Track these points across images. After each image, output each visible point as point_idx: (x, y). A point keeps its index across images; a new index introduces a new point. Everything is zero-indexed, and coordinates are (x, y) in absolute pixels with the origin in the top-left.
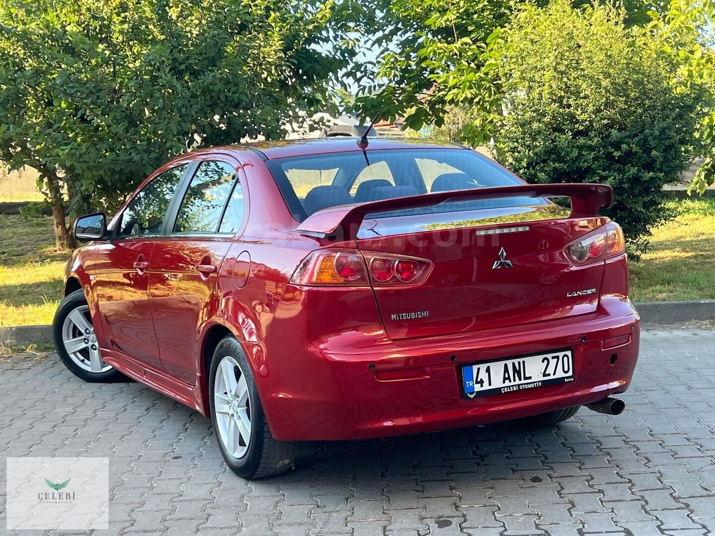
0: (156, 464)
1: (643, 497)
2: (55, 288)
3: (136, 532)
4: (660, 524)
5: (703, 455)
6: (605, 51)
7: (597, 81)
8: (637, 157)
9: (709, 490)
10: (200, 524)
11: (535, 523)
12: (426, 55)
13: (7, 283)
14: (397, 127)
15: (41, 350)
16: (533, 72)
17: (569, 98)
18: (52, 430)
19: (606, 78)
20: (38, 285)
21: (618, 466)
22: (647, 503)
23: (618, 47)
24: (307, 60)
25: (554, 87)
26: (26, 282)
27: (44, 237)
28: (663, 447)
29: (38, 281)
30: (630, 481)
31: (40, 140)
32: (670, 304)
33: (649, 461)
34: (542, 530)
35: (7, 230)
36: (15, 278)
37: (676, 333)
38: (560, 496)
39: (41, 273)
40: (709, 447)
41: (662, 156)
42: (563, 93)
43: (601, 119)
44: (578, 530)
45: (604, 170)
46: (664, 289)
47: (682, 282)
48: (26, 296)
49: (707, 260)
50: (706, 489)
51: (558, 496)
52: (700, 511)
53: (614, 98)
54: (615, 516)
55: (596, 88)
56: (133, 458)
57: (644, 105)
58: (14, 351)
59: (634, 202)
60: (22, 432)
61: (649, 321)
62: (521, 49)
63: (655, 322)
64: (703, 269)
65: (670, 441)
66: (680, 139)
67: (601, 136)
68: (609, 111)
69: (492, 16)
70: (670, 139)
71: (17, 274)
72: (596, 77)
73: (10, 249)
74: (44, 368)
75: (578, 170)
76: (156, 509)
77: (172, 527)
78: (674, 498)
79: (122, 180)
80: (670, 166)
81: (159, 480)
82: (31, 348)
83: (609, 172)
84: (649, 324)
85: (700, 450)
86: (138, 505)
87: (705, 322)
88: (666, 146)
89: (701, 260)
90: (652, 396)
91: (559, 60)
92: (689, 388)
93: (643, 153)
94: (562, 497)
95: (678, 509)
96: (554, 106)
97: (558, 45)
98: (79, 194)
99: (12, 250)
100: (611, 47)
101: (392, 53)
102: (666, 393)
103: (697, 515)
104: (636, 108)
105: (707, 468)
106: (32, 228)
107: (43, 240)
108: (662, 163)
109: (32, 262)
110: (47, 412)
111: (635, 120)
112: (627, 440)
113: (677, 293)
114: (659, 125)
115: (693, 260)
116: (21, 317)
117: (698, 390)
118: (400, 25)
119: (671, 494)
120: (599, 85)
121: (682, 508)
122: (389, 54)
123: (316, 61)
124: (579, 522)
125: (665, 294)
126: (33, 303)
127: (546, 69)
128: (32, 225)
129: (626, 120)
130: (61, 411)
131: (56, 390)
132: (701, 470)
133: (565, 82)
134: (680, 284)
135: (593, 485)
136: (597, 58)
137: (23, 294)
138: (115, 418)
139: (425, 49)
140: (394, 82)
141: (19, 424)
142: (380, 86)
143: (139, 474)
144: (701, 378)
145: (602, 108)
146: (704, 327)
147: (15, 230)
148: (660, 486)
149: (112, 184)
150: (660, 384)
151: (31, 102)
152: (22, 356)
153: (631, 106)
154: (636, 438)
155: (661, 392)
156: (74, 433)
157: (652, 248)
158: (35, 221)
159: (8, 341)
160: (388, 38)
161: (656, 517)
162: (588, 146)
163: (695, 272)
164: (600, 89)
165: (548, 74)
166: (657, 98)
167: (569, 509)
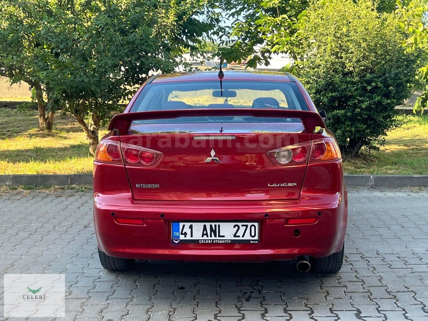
0: (87, 259)
1: (369, 291)
2: (37, 153)
3: (72, 299)
4: (378, 307)
5: (407, 267)
6: (364, 26)
7: (359, 44)
8: (381, 90)
9: (409, 288)
10: (109, 296)
11: (305, 304)
12: (261, 23)
13: (10, 149)
14: (244, 65)
15: (26, 189)
16: (322, 36)
17: (342, 53)
18: (28, 237)
19: (364, 42)
20: (27, 151)
21: (356, 272)
22: (371, 294)
23: (372, 24)
24: (190, 24)
25: (333, 46)
26: (20, 149)
27: (33, 123)
28: (384, 262)
29: (28, 148)
30: (363, 281)
31: (30, 66)
32: (396, 177)
33: (375, 270)
34: (309, 307)
35: (12, 117)
36: (14, 146)
37: (398, 194)
38: (321, 288)
39: (30, 144)
40: (411, 263)
41: (395, 90)
42: (338, 50)
43: (360, 66)
44: (329, 308)
45: (360, 97)
46: (393, 168)
47: (403, 164)
48: (20, 157)
49: (419, 152)
50: (407, 288)
51: (320, 288)
52: (402, 300)
53: (368, 54)
54: (352, 301)
55: (358, 48)
56: (74, 255)
57: (386, 59)
58: (10, 189)
59: (377, 116)
60: (11, 237)
61: (382, 186)
62: (315, 23)
63: (386, 187)
64: (417, 157)
65: (388, 258)
66: (406, 80)
67: (360, 76)
68: (365, 61)
69: (300, 2)
70: (400, 79)
71: (15, 144)
72: (358, 41)
73: (13, 129)
74: (27, 200)
75: (345, 96)
76: (84, 285)
77: (93, 297)
78: (388, 292)
79: (77, 92)
80: (400, 95)
81: (88, 268)
82: (21, 187)
83: (364, 98)
84: (382, 188)
85: (405, 264)
86: (74, 283)
87: (415, 188)
88: (398, 84)
89: (415, 151)
90: (380, 231)
91: (337, 30)
92: (403, 227)
93: (384, 87)
94: (322, 289)
95: (389, 298)
96: (333, 57)
97: (336, 21)
98: (52, 99)
99: (14, 130)
100: (368, 24)
101: (240, 22)
102: (388, 230)
103: (400, 303)
104: (381, 60)
105: (409, 275)
106: (26, 117)
107: (32, 124)
108: (395, 93)
109: (25, 137)
110: (26, 226)
111: (380, 68)
112: (363, 256)
113: (400, 170)
114: (394, 71)
115: (411, 151)
116: (16, 169)
117: (407, 229)
118: (246, 6)
119: (386, 290)
120: (360, 46)
121: (392, 298)
122: (239, 23)
123: (196, 25)
124: (331, 304)
125: (393, 171)
126: (23, 161)
127: (329, 35)
128: (26, 115)
129: (375, 67)
130: (35, 225)
131: (33, 213)
132: (405, 276)
133: (339, 43)
134: (403, 165)
135: (341, 282)
136: (359, 30)
137: (18, 156)
138: (66, 231)
139: (260, 20)
140: (241, 39)
141: (10, 232)
142: (233, 41)
143: (76, 265)
144: (410, 221)
145: (361, 59)
146: (414, 191)
147: (16, 118)
148: (380, 284)
149: (71, 93)
150: (386, 224)
151: (26, 44)
152: (16, 192)
153: (378, 59)
154: (368, 255)
155: (386, 228)
156: (41, 239)
157: (387, 143)
158: (28, 113)
159: (8, 183)
160: (238, 13)
161: (376, 303)
162: (351, 82)
163: (412, 159)
164: (360, 48)
165: (330, 38)
166: (394, 55)
167: (326, 296)
